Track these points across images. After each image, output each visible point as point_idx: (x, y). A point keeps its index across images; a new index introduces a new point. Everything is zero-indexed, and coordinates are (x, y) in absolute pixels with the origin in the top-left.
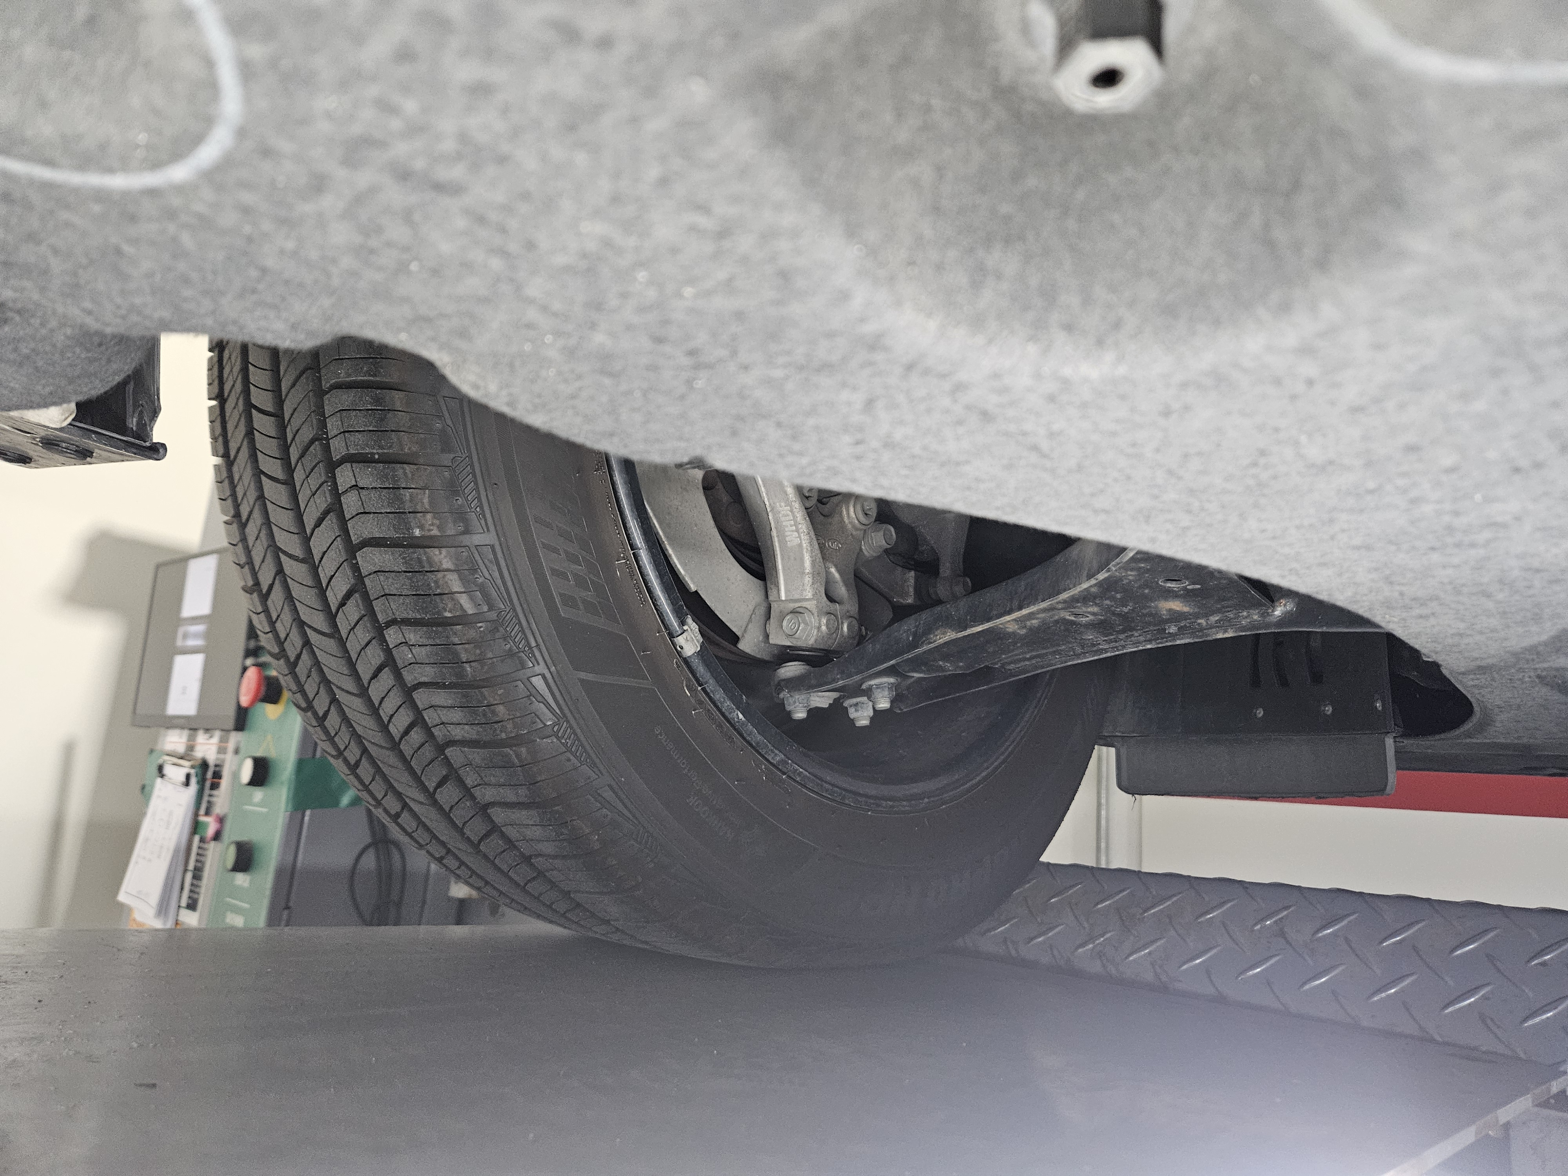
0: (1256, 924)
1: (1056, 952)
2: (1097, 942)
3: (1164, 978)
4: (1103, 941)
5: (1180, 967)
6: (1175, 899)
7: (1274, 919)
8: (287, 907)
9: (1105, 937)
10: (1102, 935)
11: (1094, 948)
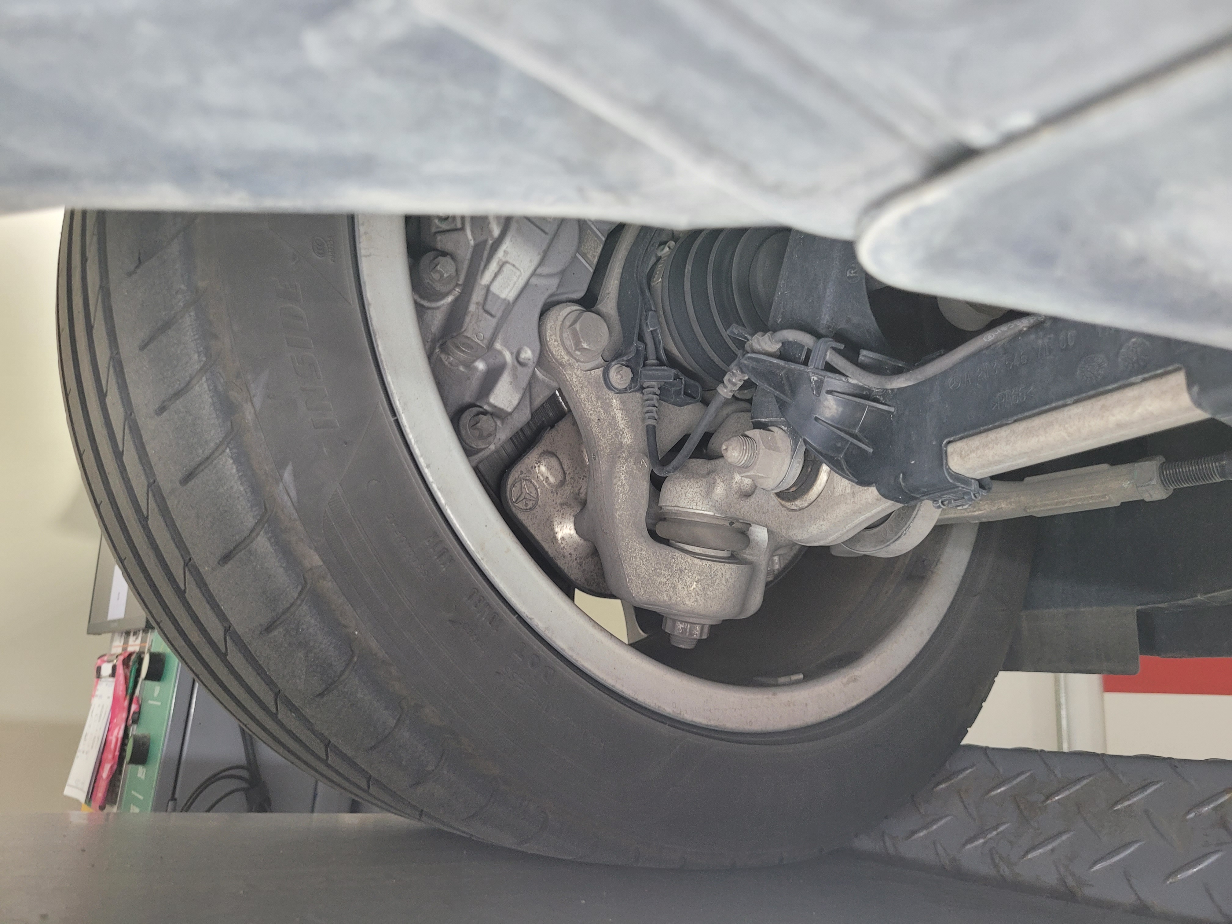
0: (1189, 812)
1: (940, 849)
2: (989, 836)
3: (1070, 882)
4: (996, 835)
5: (1091, 867)
6: (1085, 782)
7: (1212, 806)
8: (173, 799)
9: (999, 830)
10: (995, 828)
11: (985, 843)
